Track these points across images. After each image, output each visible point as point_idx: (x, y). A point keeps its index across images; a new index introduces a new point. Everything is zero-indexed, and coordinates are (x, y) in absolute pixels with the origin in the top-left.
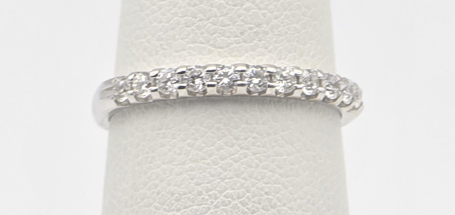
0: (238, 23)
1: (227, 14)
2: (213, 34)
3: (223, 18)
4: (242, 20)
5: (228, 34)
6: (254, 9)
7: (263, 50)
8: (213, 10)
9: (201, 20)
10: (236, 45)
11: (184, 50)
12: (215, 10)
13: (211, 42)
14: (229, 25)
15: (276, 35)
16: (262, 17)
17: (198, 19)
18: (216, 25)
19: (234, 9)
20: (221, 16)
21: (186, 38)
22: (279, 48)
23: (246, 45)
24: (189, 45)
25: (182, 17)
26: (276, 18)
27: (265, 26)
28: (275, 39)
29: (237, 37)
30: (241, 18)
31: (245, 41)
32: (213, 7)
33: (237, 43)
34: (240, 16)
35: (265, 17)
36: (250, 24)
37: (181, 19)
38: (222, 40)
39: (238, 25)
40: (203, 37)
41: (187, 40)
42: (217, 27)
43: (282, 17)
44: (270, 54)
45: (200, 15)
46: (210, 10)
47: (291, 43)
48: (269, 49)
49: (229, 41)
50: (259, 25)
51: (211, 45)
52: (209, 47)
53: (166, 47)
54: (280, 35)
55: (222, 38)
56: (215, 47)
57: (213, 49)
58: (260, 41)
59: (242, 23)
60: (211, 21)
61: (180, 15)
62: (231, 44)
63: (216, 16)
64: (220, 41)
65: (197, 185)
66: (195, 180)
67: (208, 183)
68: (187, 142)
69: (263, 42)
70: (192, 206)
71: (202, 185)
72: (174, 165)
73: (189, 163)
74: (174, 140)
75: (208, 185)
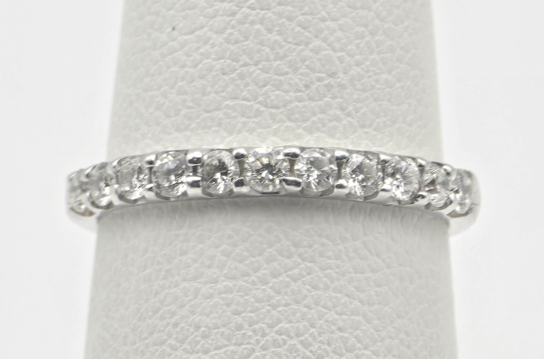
0: (301, 71)
1: (285, 56)
2: (264, 86)
3: (278, 62)
4: (307, 67)
5: (286, 87)
6: (325, 50)
7: (338, 113)
8: (264, 50)
9: (245, 65)
10: (297, 103)
11: (219, 109)
12: (268, 50)
13: (261, 99)
14: (287, 73)
15: (358, 90)
16: (338, 63)
17: (241, 63)
18: (267, 73)
19: (295, 49)
20: (276, 60)
21: (223, 92)
22: (363, 110)
23: (313, 104)
24: (227, 103)
25: (215, 60)
26: (358, 64)
27: (341, 75)
28: (356, 96)
29: (300, 91)
30: (307, 63)
31: (311, 99)
32: (264, 46)
33: (300, 101)
34: (303, 60)
35: (342, 62)
36: (319, 72)
37: (214, 63)
38: (277, 96)
39: (301, 74)
40: (249, 90)
41: (224, 94)
42: (269, 75)
43: (368, 63)
44: (349, 119)
45: (244, 57)
46: (259, 51)
47: (380, 103)
48: (346, 112)
49: (288, 98)
50: (332, 75)
51: (260, 103)
52: (257, 106)
53: (191, 104)
54: (364, 90)
55: (277, 93)
56: (266, 106)
57: (262, 109)
58: (334, 98)
59: (307, 71)
60: (260, 66)
61: (213, 56)
62: (291, 102)
63: (268, 60)
64: (273, 97)
65: (234, 314)
66: (233, 307)
67: (252, 312)
68: (221, 248)
69: (338, 100)
70: (228, 346)
71: (243, 315)
72: (200, 283)
73: (223, 281)
74: (201, 246)
75: (253, 315)
